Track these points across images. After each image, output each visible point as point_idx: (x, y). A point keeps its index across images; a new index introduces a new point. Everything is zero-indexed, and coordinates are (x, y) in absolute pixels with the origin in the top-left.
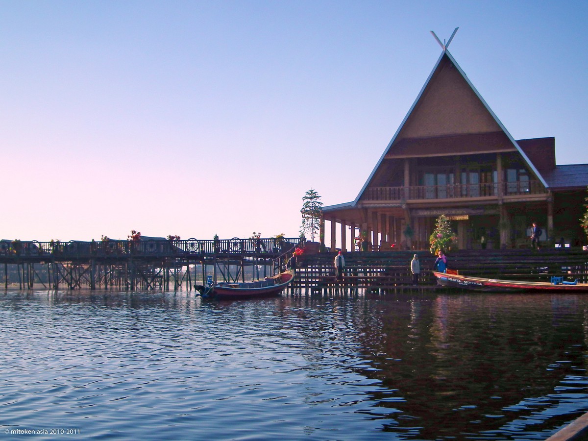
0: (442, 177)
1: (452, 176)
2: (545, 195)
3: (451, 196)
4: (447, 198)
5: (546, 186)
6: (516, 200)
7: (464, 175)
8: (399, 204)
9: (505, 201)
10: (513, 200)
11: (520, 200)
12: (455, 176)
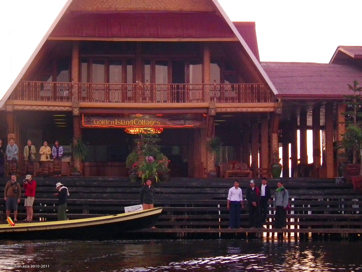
0: (116, 70)
1: (130, 68)
2: (272, 104)
3: (129, 99)
4: (123, 101)
5: (275, 92)
6: (233, 110)
7: (147, 68)
8: (68, 108)
9: (219, 110)
10: (229, 110)
11: (239, 110)
12: (134, 69)
